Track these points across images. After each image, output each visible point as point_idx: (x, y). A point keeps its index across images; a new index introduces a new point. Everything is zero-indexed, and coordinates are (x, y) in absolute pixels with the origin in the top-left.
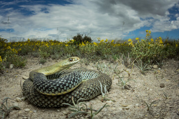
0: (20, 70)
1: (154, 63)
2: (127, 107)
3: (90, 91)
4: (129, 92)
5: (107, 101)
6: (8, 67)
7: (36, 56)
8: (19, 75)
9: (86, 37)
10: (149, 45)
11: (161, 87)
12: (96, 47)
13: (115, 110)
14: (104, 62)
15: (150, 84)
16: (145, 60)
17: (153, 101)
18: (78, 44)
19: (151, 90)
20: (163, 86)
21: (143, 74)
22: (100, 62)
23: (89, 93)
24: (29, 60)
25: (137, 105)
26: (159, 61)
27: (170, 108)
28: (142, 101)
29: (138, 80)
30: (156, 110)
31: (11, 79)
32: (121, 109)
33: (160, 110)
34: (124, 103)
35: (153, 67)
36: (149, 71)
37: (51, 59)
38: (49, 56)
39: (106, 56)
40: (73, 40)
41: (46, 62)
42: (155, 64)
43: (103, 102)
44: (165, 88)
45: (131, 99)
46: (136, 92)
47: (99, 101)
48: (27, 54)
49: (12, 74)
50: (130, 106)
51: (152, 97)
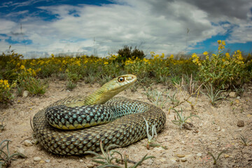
0: (37, 99)
1: (231, 88)
2: (183, 159)
3: (118, 135)
4: (190, 134)
5: (156, 148)
6: (20, 95)
7: (63, 79)
8: (35, 106)
9: (136, 50)
10: (222, 63)
11: (238, 126)
12: (147, 65)
13: (165, 163)
14: (159, 86)
15: (223, 121)
16: (217, 85)
17: (224, 148)
18: (124, 60)
19: (223, 130)
20: (241, 125)
21: (214, 105)
22: (153, 87)
23: (117, 138)
24: (52, 84)
25: (199, 154)
26: (237, 87)
27: (249, 160)
28: (208, 149)
29: (206, 115)
30: (227, 163)
31: (22, 113)
32: (174, 160)
33: (233, 164)
34: (180, 152)
35: (228, 96)
36: (224, 101)
37: (83, 83)
38: (81, 79)
39: (162, 79)
40: (117, 55)
41: (75, 87)
42: (232, 91)
43: (148, 149)
44: (244, 128)
45: (191, 145)
46: (200, 134)
47: (143, 147)
48: (49, 75)
49: (25, 105)
50: (188, 157)
51: (223, 141)
